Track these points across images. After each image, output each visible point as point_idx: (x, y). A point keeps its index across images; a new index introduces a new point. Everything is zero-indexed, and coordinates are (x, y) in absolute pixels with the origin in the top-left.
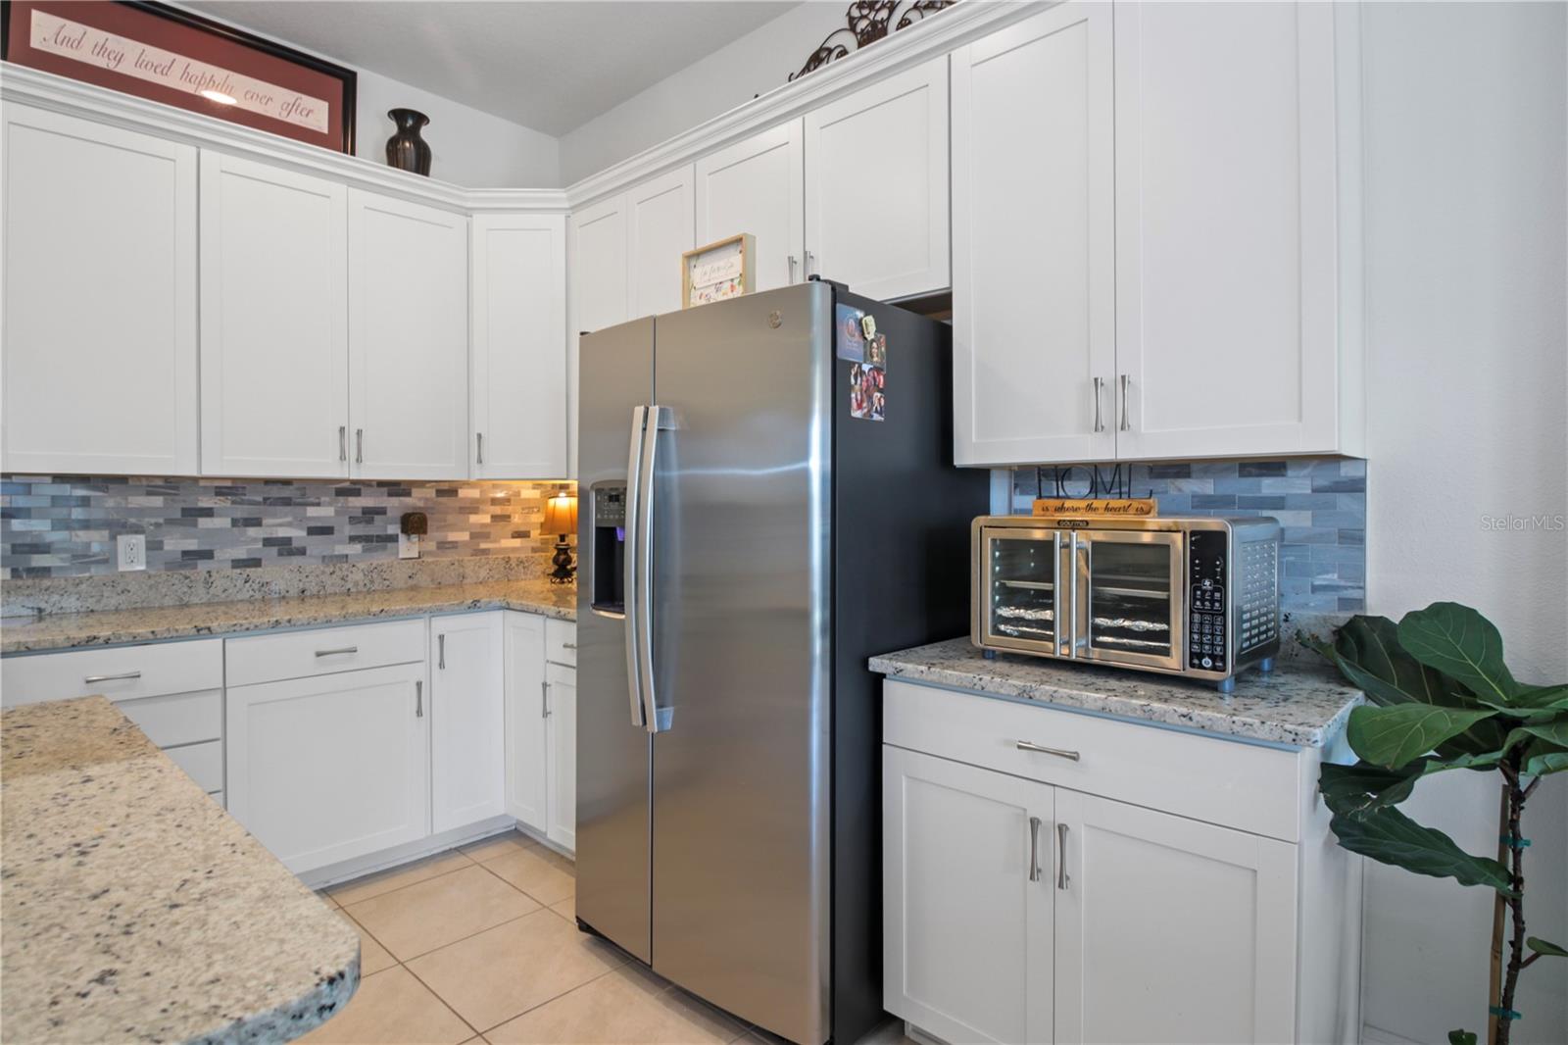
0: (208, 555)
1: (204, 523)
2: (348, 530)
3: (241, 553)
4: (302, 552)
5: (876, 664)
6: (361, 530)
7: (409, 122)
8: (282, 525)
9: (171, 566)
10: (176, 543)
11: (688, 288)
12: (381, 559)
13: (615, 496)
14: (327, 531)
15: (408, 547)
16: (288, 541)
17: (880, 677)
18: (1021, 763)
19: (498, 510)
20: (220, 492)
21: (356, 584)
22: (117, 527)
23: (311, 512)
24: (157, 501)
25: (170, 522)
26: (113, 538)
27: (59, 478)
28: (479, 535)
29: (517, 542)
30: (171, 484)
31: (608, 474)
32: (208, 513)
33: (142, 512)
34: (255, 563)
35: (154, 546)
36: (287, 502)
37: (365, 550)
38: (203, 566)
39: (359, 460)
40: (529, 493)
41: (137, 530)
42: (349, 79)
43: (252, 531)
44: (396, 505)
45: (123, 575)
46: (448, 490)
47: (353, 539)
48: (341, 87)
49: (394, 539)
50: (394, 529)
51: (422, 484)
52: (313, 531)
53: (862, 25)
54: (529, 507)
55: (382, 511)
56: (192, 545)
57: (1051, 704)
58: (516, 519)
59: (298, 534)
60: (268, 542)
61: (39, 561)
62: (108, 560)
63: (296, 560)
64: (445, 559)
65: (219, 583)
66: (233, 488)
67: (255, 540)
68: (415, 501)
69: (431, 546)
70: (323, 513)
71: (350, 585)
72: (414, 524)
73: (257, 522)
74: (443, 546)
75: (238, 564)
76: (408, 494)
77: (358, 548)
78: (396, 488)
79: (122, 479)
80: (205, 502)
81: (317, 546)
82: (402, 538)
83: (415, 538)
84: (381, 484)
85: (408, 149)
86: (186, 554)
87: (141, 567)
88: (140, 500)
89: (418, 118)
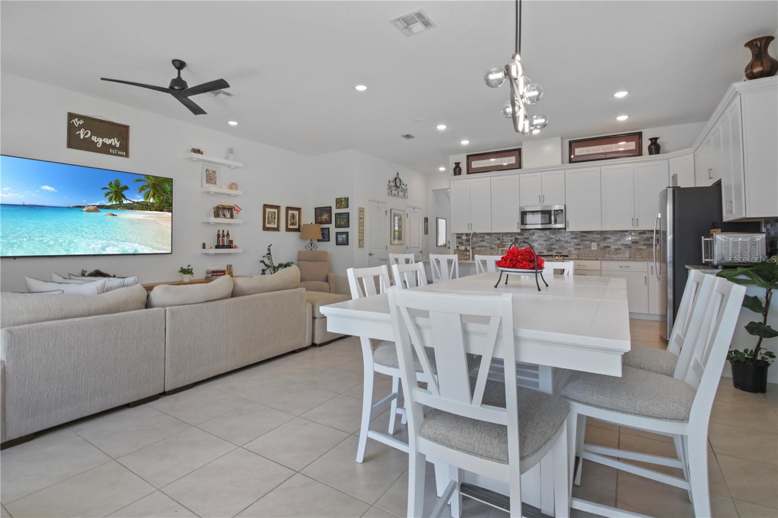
0: (609, 247)
1: (608, 240)
2: (643, 242)
3: (616, 247)
4: (631, 247)
7: (654, 141)
9: (602, 249)
10: (602, 244)
16: (627, 245)
20: (611, 234)
21: (644, 256)
22: (592, 241)
23: (633, 238)
24: (599, 236)
25: (602, 240)
26: (591, 243)
27: (582, 232)
30: (602, 232)
32: (609, 238)
33: (596, 238)
34: (619, 249)
35: (598, 245)
36: (626, 235)
37: (647, 247)
38: (608, 249)
39: (637, 225)
41: (595, 242)
42: (640, 134)
43: (619, 242)
45: (593, 250)
47: (644, 245)
48: (637, 136)
52: (633, 242)
56: (606, 245)
59: (630, 243)
60: (622, 245)
62: (590, 247)
63: (629, 249)
66: (615, 233)
67: (619, 244)
70: (636, 238)
71: (643, 256)
73: (620, 240)
75: (616, 249)
77: (645, 247)
79: (592, 232)
81: (634, 246)
85: (655, 147)
86: (605, 247)
87: (596, 249)
88: (596, 236)
89: (657, 138)
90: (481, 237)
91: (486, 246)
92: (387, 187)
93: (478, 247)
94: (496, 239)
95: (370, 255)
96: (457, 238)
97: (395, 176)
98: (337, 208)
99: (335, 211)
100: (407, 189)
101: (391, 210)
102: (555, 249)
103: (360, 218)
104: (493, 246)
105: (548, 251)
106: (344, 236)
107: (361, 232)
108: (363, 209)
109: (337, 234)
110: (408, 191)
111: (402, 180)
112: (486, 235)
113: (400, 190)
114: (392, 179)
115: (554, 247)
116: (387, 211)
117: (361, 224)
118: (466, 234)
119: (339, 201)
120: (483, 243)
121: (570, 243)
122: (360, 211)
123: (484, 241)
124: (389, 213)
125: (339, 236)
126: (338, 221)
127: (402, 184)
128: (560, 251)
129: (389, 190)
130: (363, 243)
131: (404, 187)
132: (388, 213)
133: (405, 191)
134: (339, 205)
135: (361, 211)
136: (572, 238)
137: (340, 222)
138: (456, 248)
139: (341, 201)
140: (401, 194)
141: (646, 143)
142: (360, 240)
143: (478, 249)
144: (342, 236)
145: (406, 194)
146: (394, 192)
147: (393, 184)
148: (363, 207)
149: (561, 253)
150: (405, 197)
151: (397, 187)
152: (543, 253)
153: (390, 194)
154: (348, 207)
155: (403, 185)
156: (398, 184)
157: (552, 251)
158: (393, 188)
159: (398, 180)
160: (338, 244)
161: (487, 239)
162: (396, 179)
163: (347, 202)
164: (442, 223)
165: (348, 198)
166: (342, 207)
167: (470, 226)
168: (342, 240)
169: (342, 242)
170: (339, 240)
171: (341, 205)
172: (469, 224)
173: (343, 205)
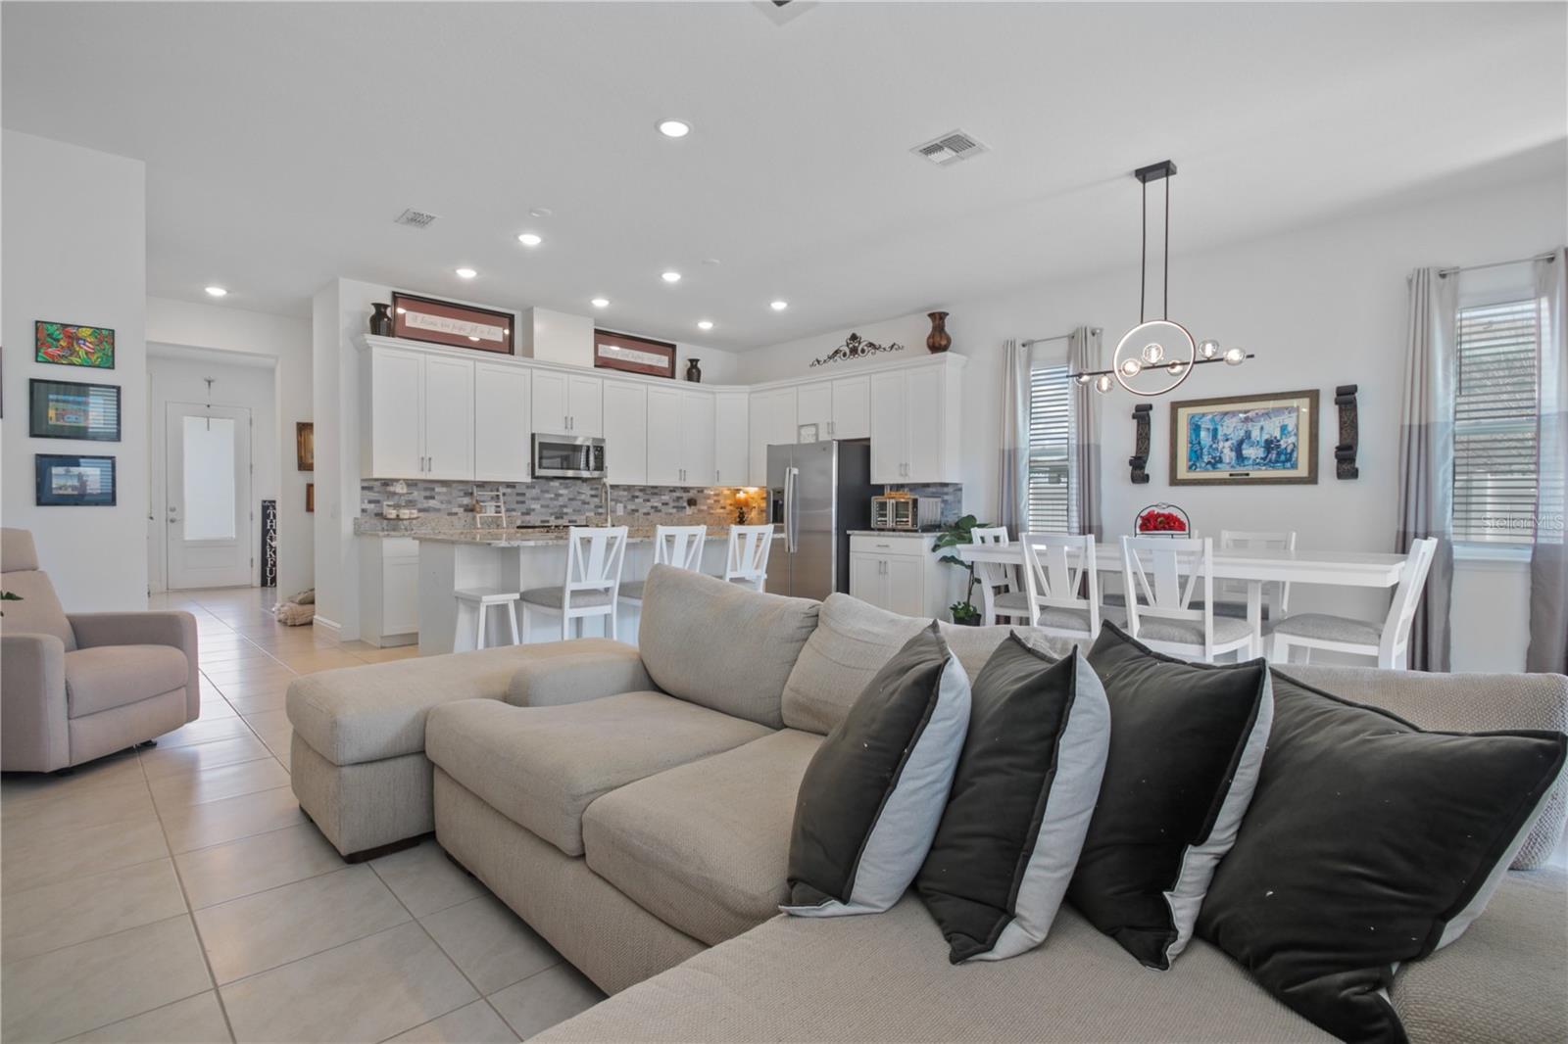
0: (637, 511)
1: (637, 500)
2: (672, 504)
3: (645, 511)
4: (660, 511)
5: (848, 532)
6: (676, 504)
7: (694, 362)
8: (655, 502)
9: (629, 514)
10: (631, 507)
11: (799, 434)
12: (682, 514)
13: (780, 492)
14: (667, 504)
15: (689, 511)
16: (656, 507)
17: (849, 535)
18: (879, 550)
19: (716, 498)
20: (641, 490)
22: (617, 501)
23: (663, 497)
24: (626, 493)
25: (629, 500)
26: (616, 504)
28: (710, 508)
29: (722, 511)
30: (629, 488)
31: (777, 486)
32: (637, 497)
33: (622, 496)
34: (648, 514)
35: (625, 507)
36: (655, 494)
37: (677, 511)
38: (636, 514)
39: (685, 480)
40: (727, 492)
41: (621, 502)
42: (673, 347)
43: (648, 503)
44: (686, 496)
45: (619, 516)
46: (701, 490)
47: (674, 507)
48: (670, 349)
49: (685, 508)
50: (685, 504)
51: (693, 488)
52: (663, 504)
53: (851, 346)
54: (726, 497)
55: (681, 498)
56: (634, 507)
57: (884, 536)
58: (722, 502)
59: (659, 505)
60: (652, 507)
61: (600, 510)
62: (615, 512)
63: (660, 514)
64: (701, 516)
65: (641, 520)
66: (643, 489)
67: (648, 506)
68: (691, 494)
69: (696, 511)
70: (666, 498)
72: (692, 502)
73: (648, 501)
74: (700, 511)
75: (645, 514)
76: (688, 492)
77: (675, 510)
78: (686, 490)
79: (618, 486)
80: (637, 494)
81: (664, 509)
82: (688, 508)
83: (693, 507)
84: (682, 488)
85: (693, 373)
86: (633, 510)
87: (622, 514)
88: (622, 493)
89: (697, 361)
90: (426, 489)
91: (438, 510)
94: (462, 494)
96: (363, 488)
98: (45, 358)
99: (26, 369)
102: (566, 514)
104: (455, 510)
105: (557, 518)
106: (91, 472)
109: (41, 462)
112: (439, 485)
115: (565, 510)
118: (404, 480)
119: (60, 335)
120: (432, 503)
121: (588, 503)
123: (433, 498)
125: (56, 470)
126: (52, 413)
128: (574, 518)
136: (592, 496)
137: (61, 416)
138: (358, 514)
139: (73, 338)
141: (681, 366)
144: (76, 469)
149: (575, 522)
152: (548, 521)
154: (113, 367)
157: (562, 518)
160: (45, 498)
161: (439, 493)
163: (106, 347)
165: (113, 332)
166: (75, 360)
167: (426, 462)
168: (74, 488)
169: (76, 493)
170: (54, 486)
171: (73, 353)
172: (423, 459)
173: (82, 353)
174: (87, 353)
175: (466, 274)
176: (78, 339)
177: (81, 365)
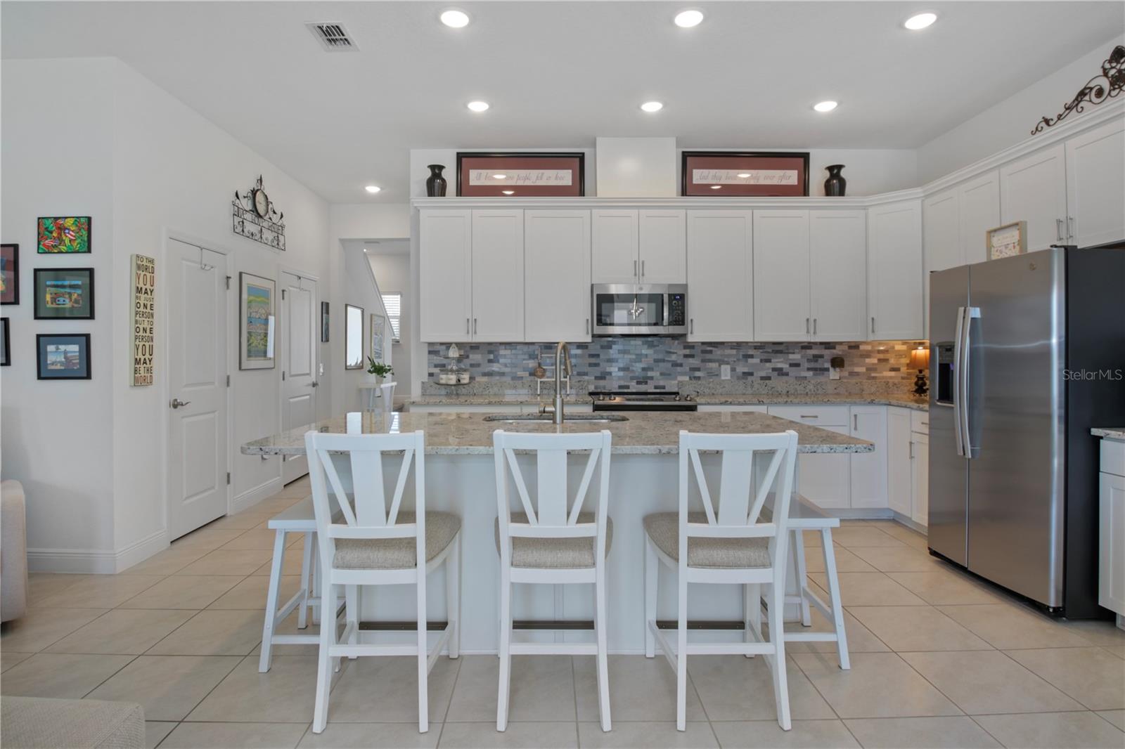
0: (751, 374)
1: (750, 360)
2: (807, 365)
3: (763, 374)
4: (787, 374)
5: (1095, 432)
6: (812, 365)
7: (835, 171)
8: (779, 362)
9: (738, 378)
10: (741, 369)
12: (821, 379)
13: (948, 349)
14: (797, 365)
15: (834, 374)
16: (781, 369)
17: (1099, 438)
19: (881, 356)
20: (757, 348)
21: (810, 390)
22: (721, 362)
23: (791, 356)
24: (734, 352)
25: (739, 360)
26: (720, 366)
27: (703, 343)
28: (871, 369)
29: (893, 374)
30: (738, 345)
31: (944, 339)
32: (752, 356)
33: (729, 356)
34: (769, 378)
35: (733, 370)
36: (781, 352)
37: (814, 375)
38: (750, 378)
40: (899, 347)
41: (728, 363)
42: (806, 157)
43: (768, 365)
44: (828, 354)
45: (723, 381)
46: (854, 346)
47: (809, 369)
48: (802, 160)
49: (827, 370)
50: (827, 365)
51: (841, 343)
52: (792, 365)
54: (900, 355)
55: (821, 356)
56: (746, 370)
58: (892, 361)
59: (785, 366)
60: (774, 370)
61: (697, 374)
62: (718, 375)
63: (785, 378)
64: (853, 380)
65: (756, 386)
66: (761, 346)
67: (768, 369)
68: (837, 351)
69: (846, 374)
70: (796, 357)
71: (808, 391)
72: (837, 363)
73: (769, 361)
74: (852, 374)
75: (762, 378)
76: (834, 348)
77: (811, 373)
78: (829, 345)
79: (722, 343)
80: (751, 352)
81: (793, 372)
82: (831, 369)
83: (838, 369)
84: (821, 343)
85: (836, 184)
86: (744, 373)
87: (729, 378)
88: (728, 352)
89: (840, 167)
91: (503, 374)
92: (231, 210)
93: (485, 374)
94: (526, 357)
95: (175, 405)
96: (430, 352)
97: (253, 184)
98: (43, 249)
99: (30, 260)
100: (283, 227)
101: (241, 274)
102: (652, 378)
103: (139, 290)
104: (520, 374)
105: (638, 383)
106: (74, 349)
107: (143, 337)
108: (152, 261)
109: (42, 341)
110: (286, 231)
111: (269, 200)
113: (265, 224)
114: (245, 190)
115: (650, 374)
116: (228, 278)
117: (142, 309)
118: (457, 344)
119: (52, 227)
120: (495, 367)
121: (681, 365)
122: (139, 267)
123: (497, 361)
124: (234, 283)
125: (51, 348)
126: (48, 298)
127: (271, 212)
128: (661, 383)
129: (237, 219)
130: (149, 370)
131: (275, 218)
132: (231, 280)
133: (278, 230)
134: (48, 242)
135: (144, 267)
136: (686, 356)
137: (54, 300)
138: (426, 378)
139: (62, 229)
140: (268, 235)
141: (818, 176)
142: (137, 362)
143: (485, 379)
144: (62, 348)
145: (281, 238)
146: (250, 227)
147: (247, 205)
148: (150, 256)
149: (664, 387)
150: (277, 244)
151: (259, 216)
152: (628, 387)
153: (239, 230)
154: (89, 251)
155: (274, 213)
156: (261, 209)
157: (646, 383)
158: (249, 216)
159: (259, 197)
160: (43, 374)
161: (503, 356)
162: (254, 193)
163: (85, 233)
164: (354, 316)
165: (89, 219)
166: (63, 248)
167: (472, 324)
168: (61, 363)
169: (63, 368)
170: (49, 362)
171: (62, 242)
172: (468, 320)
173: (67, 241)
174: (71, 241)
175: (478, 107)
176: (66, 229)
177: (67, 252)
